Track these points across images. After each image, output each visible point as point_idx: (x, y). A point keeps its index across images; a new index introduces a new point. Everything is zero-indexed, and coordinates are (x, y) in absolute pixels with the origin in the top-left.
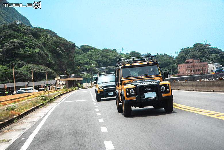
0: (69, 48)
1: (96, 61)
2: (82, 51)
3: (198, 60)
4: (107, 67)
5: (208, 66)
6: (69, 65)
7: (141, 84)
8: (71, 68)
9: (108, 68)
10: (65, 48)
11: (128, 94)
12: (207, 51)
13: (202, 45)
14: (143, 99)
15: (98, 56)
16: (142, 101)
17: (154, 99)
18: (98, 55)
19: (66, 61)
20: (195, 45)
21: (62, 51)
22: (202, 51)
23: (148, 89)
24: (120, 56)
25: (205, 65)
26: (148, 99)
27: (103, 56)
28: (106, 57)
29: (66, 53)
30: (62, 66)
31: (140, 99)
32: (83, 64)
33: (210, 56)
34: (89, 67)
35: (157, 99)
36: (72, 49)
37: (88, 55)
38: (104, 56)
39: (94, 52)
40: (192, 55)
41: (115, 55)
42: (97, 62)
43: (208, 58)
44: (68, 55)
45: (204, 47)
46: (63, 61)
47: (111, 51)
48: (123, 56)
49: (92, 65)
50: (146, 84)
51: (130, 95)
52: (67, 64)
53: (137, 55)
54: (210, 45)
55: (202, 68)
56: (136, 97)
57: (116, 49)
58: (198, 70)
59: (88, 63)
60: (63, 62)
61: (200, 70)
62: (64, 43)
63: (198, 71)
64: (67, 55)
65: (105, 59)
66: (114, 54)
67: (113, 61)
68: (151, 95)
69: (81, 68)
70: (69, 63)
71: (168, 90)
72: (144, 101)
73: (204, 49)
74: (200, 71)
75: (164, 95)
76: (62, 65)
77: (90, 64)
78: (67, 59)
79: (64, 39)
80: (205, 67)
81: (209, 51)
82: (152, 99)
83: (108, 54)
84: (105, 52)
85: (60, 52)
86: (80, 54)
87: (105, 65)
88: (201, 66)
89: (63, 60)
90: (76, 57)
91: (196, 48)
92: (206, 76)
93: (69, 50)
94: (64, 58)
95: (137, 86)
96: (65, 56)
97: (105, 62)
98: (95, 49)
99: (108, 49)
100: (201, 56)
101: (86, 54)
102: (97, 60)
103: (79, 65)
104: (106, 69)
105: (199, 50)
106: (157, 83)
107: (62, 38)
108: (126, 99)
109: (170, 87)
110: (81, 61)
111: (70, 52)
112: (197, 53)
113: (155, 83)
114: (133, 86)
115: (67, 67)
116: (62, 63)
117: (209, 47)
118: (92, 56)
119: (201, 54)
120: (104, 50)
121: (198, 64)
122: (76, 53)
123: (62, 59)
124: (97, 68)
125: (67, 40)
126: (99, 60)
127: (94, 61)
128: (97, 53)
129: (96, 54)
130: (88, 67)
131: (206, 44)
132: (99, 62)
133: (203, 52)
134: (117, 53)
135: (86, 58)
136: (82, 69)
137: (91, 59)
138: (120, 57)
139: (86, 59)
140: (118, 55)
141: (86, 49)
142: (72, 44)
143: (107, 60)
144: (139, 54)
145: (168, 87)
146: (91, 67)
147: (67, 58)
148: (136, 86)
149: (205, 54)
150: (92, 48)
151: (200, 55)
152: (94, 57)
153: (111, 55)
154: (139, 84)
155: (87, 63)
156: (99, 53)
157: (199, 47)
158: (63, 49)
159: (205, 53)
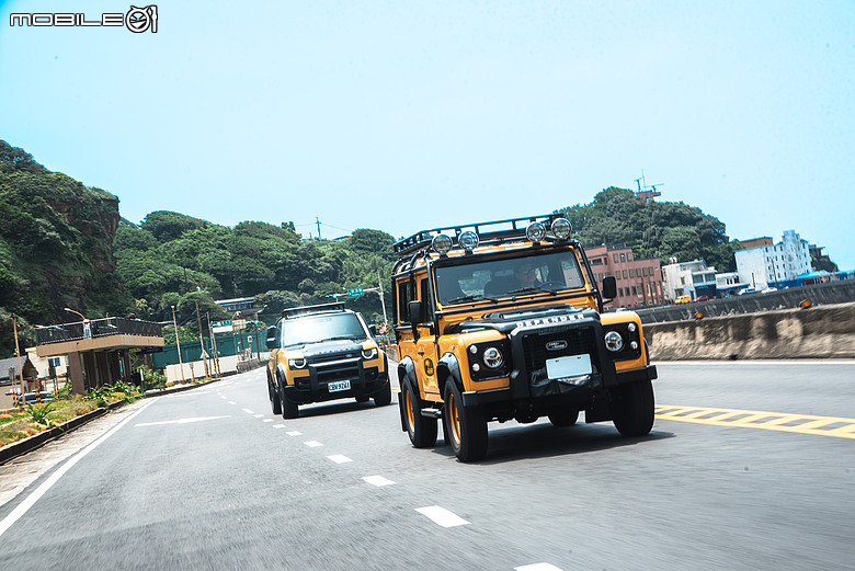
0: (94, 217)
1: (212, 272)
2: (151, 236)
3: (625, 251)
4: (260, 296)
5: (662, 274)
6: (96, 291)
7: (529, 326)
8: (103, 303)
9: (264, 299)
10: (75, 217)
11: (476, 367)
12: (650, 215)
13: (629, 194)
14: (541, 384)
15: (221, 251)
16: (539, 394)
17: (587, 383)
18: (221, 247)
19: (80, 273)
20: (600, 198)
21: (61, 228)
22: (632, 216)
23: (555, 345)
24: (311, 247)
25: (649, 272)
26: (561, 382)
27: (241, 252)
28: (253, 253)
29: (80, 238)
30: (65, 296)
31: (530, 387)
32: (157, 288)
33: (661, 234)
34: (184, 298)
35: (597, 384)
36: (105, 223)
37: (179, 252)
38: (245, 253)
39: (202, 238)
40: (594, 235)
41: (291, 245)
42: (218, 277)
43: (657, 244)
44: (88, 247)
45: (638, 203)
46: (66, 273)
47: (272, 230)
48: (322, 249)
49: (196, 290)
50: (546, 323)
51: (485, 373)
52: (87, 287)
53: (379, 241)
54: (659, 194)
55: (640, 281)
56: (511, 379)
57: (291, 223)
58: (628, 290)
59: (181, 282)
60: (69, 277)
61: (634, 289)
62: (69, 194)
63: (628, 293)
64: (83, 248)
65: (250, 263)
66: (287, 243)
67: (285, 271)
68: (570, 369)
69: (152, 303)
70: (94, 284)
71: (634, 345)
72: (546, 391)
73: (636, 211)
74: (635, 293)
75: (621, 366)
76: (65, 290)
77: (190, 287)
78: (86, 263)
79: (67, 178)
80: (652, 279)
81: (657, 217)
82: (577, 383)
83: (264, 242)
84: (247, 233)
85: (54, 233)
86: (146, 249)
87: (251, 287)
88: (636, 273)
89: (68, 270)
90: (128, 260)
91: (605, 208)
92: (665, 313)
93: (93, 227)
94: (72, 259)
95: (514, 333)
96: (74, 253)
97: (251, 273)
98: (205, 224)
99: (260, 225)
100: (628, 238)
101: (168, 248)
102: (219, 270)
103: (141, 292)
104: (257, 302)
105: (617, 214)
106: (590, 319)
107: (58, 174)
108: (470, 387)
109: (642, 337)
110: (149, 277)
111: (96, 233)
112: (612, 225)
114: (494, 335)
115: (85, 298)
116: (65, 283)
117: (656, 199)
118: (196, 254)
119: (629, 230)
120: (243, 229)
121: (624, 266)
122: (125, 244)
123: (62, 267)
124: (218, 302)
125: (80, 184)
126: (225, 270)
127: (202, 275)
128: (216, 239)
129: (211, 245)
130: (179, 299)
131: (643, 190)
132: (227, 277)
133: (634, 221)
134: (299, 237)
135: (171, 262)
136: (156, 307)
137: (193, 266)
138: (311, 252)
139: (169, 266)
140: (304, 246)
141: (165, 227)
142: (104, 200)
143: (260, 267)
144: (388, 236)
145: (636, 335)
146: (191, 297)
147: (86, 259)
148: (506, 332)
149: (641, 227)
150: (190, 224)
151: (625, 232)
152: (201, 258)
153: (276, 248)
154: (520, 327)
155: (174, 285)
156: (224, 241)
157: (616, 202)
158: (64, 220)
159: (642, 223)
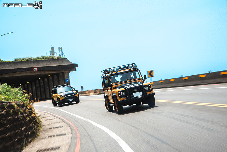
7: (129, 87)
11: (120, 96)
14: (133, 98)
16: (132, 100)
17: (141, 97)
23: (135, 90)
26: (137, 97)
31: (130, 99)
35: (143, 97)
50: (133, 86)
51: (122, 97)
56: (127, 98)
68: (138, 95)
71: (150, 89)
75: (148, 93)
82: (139, 97)
95: (127, 88)
106: (141, 85)
108: (119, 100)
109: (152, 87)
113: (140, 85)
114: (123, 89)
145: (150, 87)
148: (125, 88)
154: (128, 87)
